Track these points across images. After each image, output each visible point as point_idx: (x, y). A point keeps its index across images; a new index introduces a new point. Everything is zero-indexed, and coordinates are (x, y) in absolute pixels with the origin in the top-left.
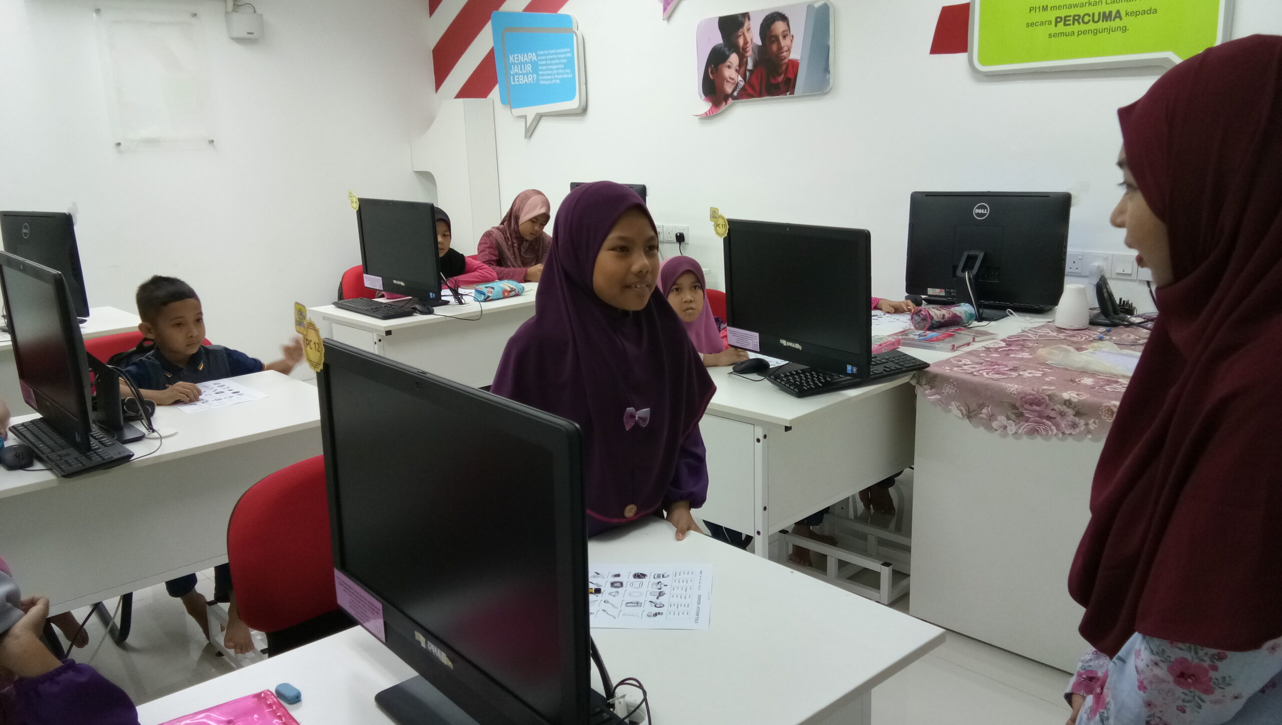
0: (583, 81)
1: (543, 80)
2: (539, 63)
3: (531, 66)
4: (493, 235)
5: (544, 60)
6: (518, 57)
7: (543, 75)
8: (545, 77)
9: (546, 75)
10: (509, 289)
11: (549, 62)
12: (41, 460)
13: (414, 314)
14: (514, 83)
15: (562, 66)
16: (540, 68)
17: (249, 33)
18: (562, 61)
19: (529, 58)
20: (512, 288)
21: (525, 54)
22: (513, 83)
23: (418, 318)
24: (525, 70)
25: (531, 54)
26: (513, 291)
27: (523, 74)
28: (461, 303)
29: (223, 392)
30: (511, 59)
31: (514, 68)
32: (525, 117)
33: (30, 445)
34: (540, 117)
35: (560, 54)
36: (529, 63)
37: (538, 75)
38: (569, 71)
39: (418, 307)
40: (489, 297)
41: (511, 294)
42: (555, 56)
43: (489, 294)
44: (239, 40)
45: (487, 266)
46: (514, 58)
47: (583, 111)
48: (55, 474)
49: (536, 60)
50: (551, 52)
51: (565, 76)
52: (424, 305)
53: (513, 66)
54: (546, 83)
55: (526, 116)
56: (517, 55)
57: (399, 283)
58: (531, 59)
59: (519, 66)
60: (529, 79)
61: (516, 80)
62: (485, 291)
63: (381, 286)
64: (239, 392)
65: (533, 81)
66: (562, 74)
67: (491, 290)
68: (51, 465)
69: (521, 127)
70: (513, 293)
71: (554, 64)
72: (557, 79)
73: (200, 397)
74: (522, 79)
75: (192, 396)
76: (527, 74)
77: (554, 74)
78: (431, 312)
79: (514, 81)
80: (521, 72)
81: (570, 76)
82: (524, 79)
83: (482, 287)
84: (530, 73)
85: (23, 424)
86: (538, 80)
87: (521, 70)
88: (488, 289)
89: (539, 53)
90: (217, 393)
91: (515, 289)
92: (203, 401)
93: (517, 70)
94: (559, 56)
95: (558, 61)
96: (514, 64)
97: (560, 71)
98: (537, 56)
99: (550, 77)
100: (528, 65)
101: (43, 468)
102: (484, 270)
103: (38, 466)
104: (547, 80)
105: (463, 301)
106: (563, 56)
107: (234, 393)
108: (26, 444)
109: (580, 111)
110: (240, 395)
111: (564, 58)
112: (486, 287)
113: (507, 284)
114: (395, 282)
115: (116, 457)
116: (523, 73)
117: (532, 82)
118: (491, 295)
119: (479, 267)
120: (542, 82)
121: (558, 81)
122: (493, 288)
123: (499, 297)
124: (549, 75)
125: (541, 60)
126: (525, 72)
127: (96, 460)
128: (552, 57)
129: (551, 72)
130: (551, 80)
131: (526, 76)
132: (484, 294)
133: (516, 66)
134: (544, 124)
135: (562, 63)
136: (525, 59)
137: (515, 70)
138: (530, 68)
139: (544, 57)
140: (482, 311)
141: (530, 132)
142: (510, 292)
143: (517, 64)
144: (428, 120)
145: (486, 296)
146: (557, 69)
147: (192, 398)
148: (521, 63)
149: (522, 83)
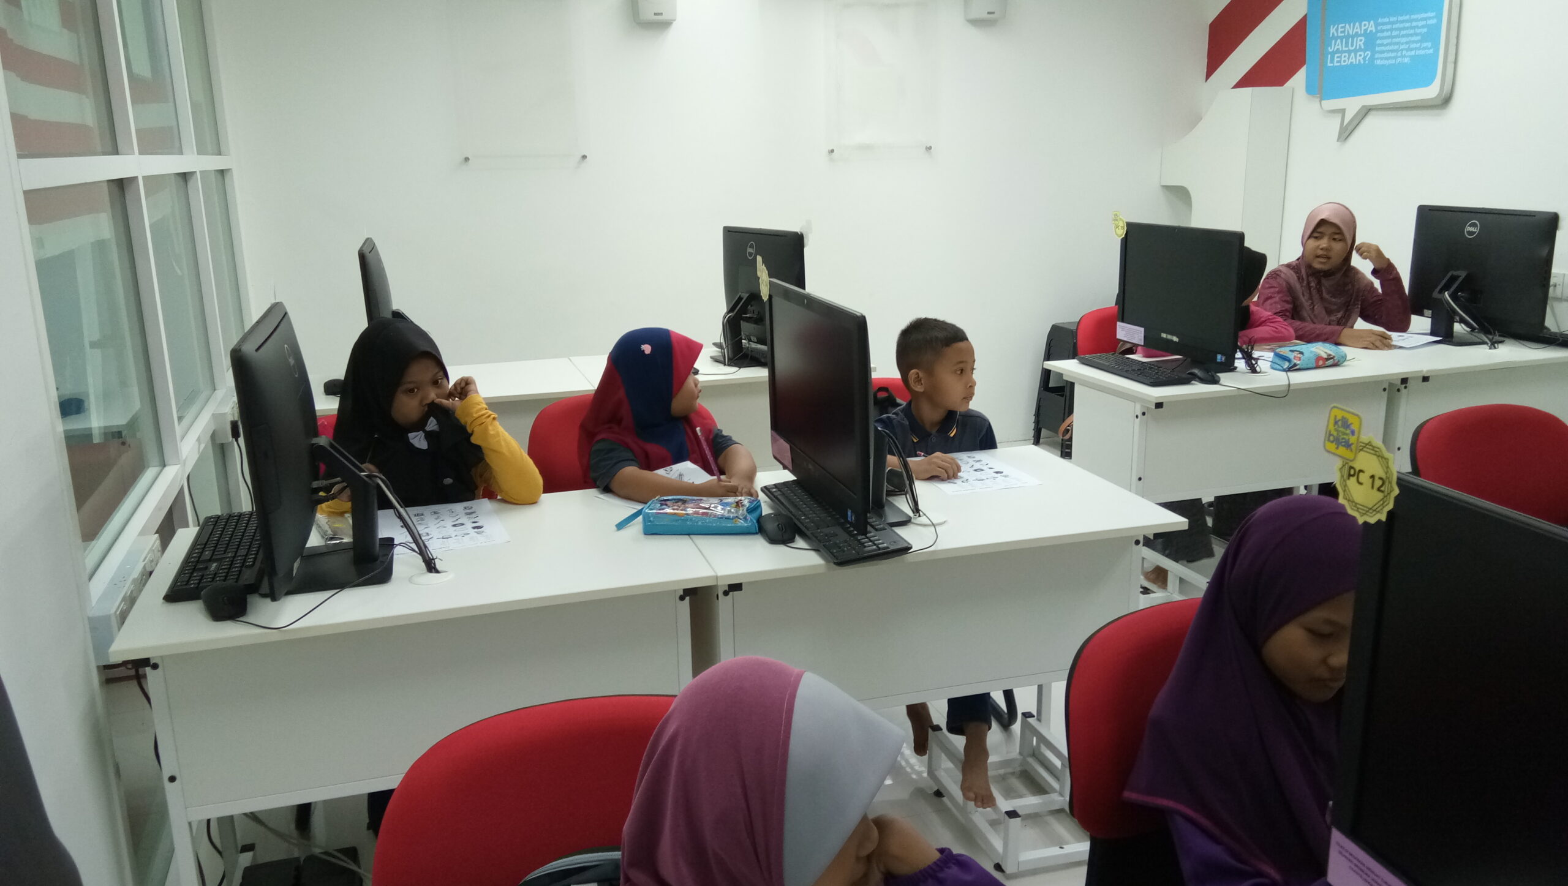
0: (1451, 58)
1: (1382, 59)
2: (1379, 35)
3: (1363, 40)
4: (1282, 275)
5: (1387, 30)
6: (1344, 27)
7: (1382, 52)
8: (1385, 55)
9: (1388, 51)
10: (1325, 356)
11: (1395, 33)
12: (803, 535)
13: (1193, 382)
14: (1332, 65)
15: (1419, 38)
16: (1379, 42)
17: (989, 13)
18: (1418, 31)
19: (1363, 28)
20: (1330, 355)
21: (1357, 24)
22: (1329, 65)
23: (1197, 389)
24: (1352, 46)
25: (1367, 24)
26: (1331, 358)
27: (1349, 52)
28: (1253, 370)
29: (983, 470)
30: (1333, 30)
31: (1335, 44)
32: (1343, 112)
33: (790, 515)
34: (1367, 111)
35: (1416, 20)
36: (1361, 35)
37: (1374, 53)
38: (1429, 44)
39: (1196, 371)
40: (1295, 365)
41: (1327, 362)
42: (1408, 25)
43: (1295, 361)
44: (976, 22)
45: (1279, 319)
46: (1337, 30)
47: (1445, 101)
48: (823, 557)
49: (1374, 31)
50: (1401, 18)
51: (1422, 52)
52: (1207, 371)
53: (1333, 41)
54: (1386, 62)
55: (1345, 109)
56: (1344, 25)
57: (1169, 337)
58: (1366, 30)
59: (1344, 40)
60: (1358, 58)
61: (1336, 60)
62: (1291, 356)
63: (1141, 340)
64: (1002, 473)
65: (1365, 61)
66: (1416, 49)
67: (1299, 355)
68: (820, 545)
69: (1335, 124)
70: (1330, 362)
71: (1403, 36)
72: (1405, 56)
73: (959, 474)
74: (1346, 59)
75: (951, 473)
76: (1356, 51)
77: (1402, 50)
78: (1215, 381)
79: (1332, 61)
80: (1344, 49)
81: (1431, 51)
82: (1349, 58)
83: (1285, 351)
84: (1360, 50)
85: (776, 486)
86: (1372, 59)
87: (1347, 45)
88: (1295, 354)
89: (1380, 20)
90: (976, 470)
91: (1334, 357)
92: (962, 480)
93: (1340, 47)
94: (1414, 24)
95: (1412, 32)
96: (1336, 38)
97: (1413, 46)
98: (1377, 25)
99: (1393, 55)
100: (1359, 38)
101: (808, 548)
102: (1277, 324)
103: (800, 542)
104: (1387, 59)
105: (1258, 369)
106: (1421, 24)
107: (997, 473)
108: (783, 513)
109: (1439, 102)
110: (1005, 476)
111: (1423, 27)
112: (1292, 351)
113: (1321, 349)
114: (1164, 335)
115: (892, 548)
116: (1349, 50)
117: (1362, 62)
118: (1298, 362)
119: (1269, 319)
120: (1378, 62)
121: (1406, 60)
122: (1302, 353)
123: (1308, 366)
124: (1392, 51)
125: (1382, 31)
126: (1351, 48)
127: (870, 548)
128: (1402, 25)
129: (1396, 47)
130: (1395, 58)
131: (1353, 54)
132: (1289, 361)
133: (1339, 41)
134: (1371, 121)
135: (1416, 34)
136: (1355, 30)
137: (1336, 46)
138: (1361, 43)
139: (1389, 27)
140: (1289, 385)
141: (1346, 133)
142: (1327, 359)
143: (1341, 38)
144: (1193, 120)
145: (1293, 364)
146: (1407, 43)
147: (950, 474)
148: (1347, 37)
149: (1346, 64)
